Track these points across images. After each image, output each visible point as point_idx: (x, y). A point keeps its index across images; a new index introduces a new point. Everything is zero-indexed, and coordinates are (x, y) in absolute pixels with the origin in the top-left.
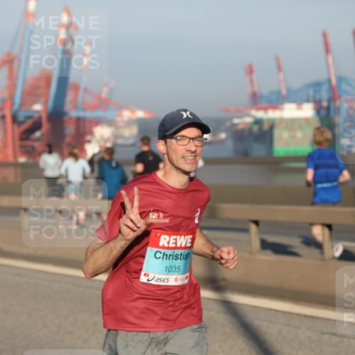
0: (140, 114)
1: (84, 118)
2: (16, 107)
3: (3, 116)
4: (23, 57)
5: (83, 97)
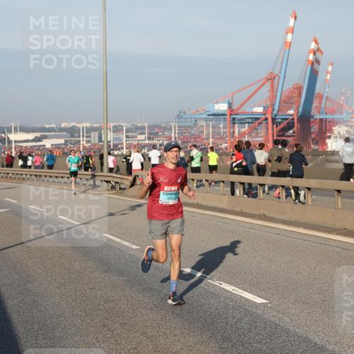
1: (326, 119)
2: (275, 112)
3: (266, 119)
4: (282, 76)
5: (325, 104)
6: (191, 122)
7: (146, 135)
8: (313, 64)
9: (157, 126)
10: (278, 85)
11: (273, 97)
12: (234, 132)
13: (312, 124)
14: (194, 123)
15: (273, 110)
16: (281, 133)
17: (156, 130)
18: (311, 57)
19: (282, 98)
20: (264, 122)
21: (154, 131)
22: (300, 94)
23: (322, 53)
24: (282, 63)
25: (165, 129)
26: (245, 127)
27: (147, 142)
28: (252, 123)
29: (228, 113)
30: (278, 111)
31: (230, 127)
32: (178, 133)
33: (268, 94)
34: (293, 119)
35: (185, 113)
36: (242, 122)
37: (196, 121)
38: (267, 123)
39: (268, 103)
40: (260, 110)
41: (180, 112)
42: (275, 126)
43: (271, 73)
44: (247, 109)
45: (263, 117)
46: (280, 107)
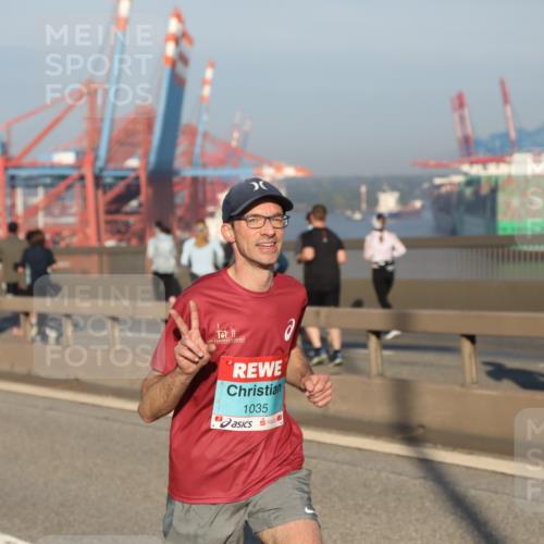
0: (290, 172)
1: (204, 179)
2: (100, 163)
3: (82, 178)
5: (202, 147)
8: (173, 64)
11: (94, 132)
13: (176, 189)
15: (96, 158)
16: (113, 207)
18: (171, 49)
23: (190, 41)
30: (109, 160)
34: (137, 178)
38: (84, 187)
40: (68, 158)
45: (74, 173)
46: (109, 150)
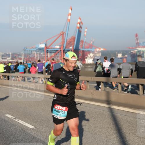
0: (102, 49)
1: (85, 51)
2: (64, 48)
3: (61, 51)
4: (67, 33)
5: (85, 45)
6: (30, 52)
7: (11, 58)
8: (79, 28)
9: (15, 54)
10: (65, 36)
11: (63, 42)
12: (48, 56)
13: (79, 53)
14: (31, 52)
15: (64, 47)
17: (15, 56)
18: (78, 25)
19: (67, 42)
20: (60, 52)
21: (14, 56)
22: (74, 41)
23: (83, 24)
24: (67, 28)
25: (19, 55)
26: (52, 54)
27: (11, 60)
28: (55, 52)
29: (45, 48)
30: (66, 47)
31: (46, 54)
32: (25, 57)
33: (61, 40)
35: (27, 48)
36: (51, 52)
37: (32, 52)
38: (61, 52)
39: (61, 44)
40: (58, 47)
41: (25, 48)
42: (64, 54)
43: (62, 32)
44: (53, 46)
45: (59, 50)
46: (66, 45)
